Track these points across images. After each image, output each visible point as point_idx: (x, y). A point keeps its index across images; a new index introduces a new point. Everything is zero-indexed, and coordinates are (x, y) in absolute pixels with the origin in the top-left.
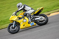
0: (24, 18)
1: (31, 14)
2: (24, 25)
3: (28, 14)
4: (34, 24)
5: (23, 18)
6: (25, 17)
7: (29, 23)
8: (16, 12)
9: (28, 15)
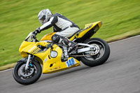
0: (52, 48)
1: (69, 38)
2: (51, 65)
3: (62, 38)
4: (76, 62)
5: (50, 48)
6: (55, 46)
7: (63, 60)
8: (34, 33)
9: (61, 40)
